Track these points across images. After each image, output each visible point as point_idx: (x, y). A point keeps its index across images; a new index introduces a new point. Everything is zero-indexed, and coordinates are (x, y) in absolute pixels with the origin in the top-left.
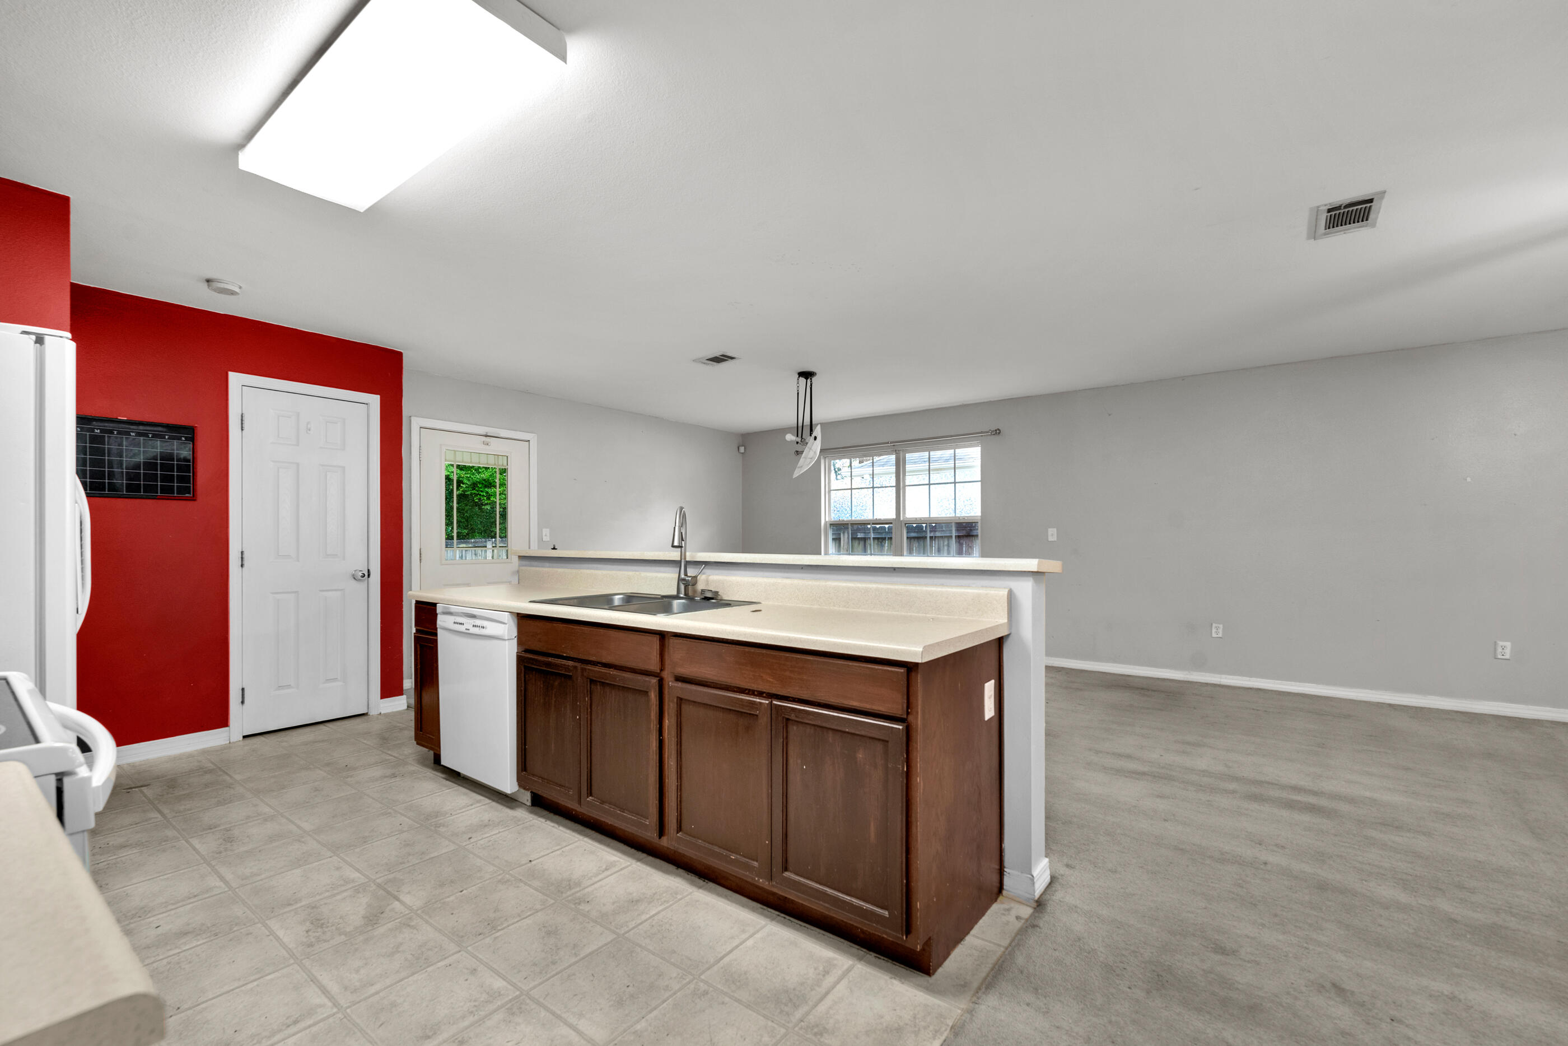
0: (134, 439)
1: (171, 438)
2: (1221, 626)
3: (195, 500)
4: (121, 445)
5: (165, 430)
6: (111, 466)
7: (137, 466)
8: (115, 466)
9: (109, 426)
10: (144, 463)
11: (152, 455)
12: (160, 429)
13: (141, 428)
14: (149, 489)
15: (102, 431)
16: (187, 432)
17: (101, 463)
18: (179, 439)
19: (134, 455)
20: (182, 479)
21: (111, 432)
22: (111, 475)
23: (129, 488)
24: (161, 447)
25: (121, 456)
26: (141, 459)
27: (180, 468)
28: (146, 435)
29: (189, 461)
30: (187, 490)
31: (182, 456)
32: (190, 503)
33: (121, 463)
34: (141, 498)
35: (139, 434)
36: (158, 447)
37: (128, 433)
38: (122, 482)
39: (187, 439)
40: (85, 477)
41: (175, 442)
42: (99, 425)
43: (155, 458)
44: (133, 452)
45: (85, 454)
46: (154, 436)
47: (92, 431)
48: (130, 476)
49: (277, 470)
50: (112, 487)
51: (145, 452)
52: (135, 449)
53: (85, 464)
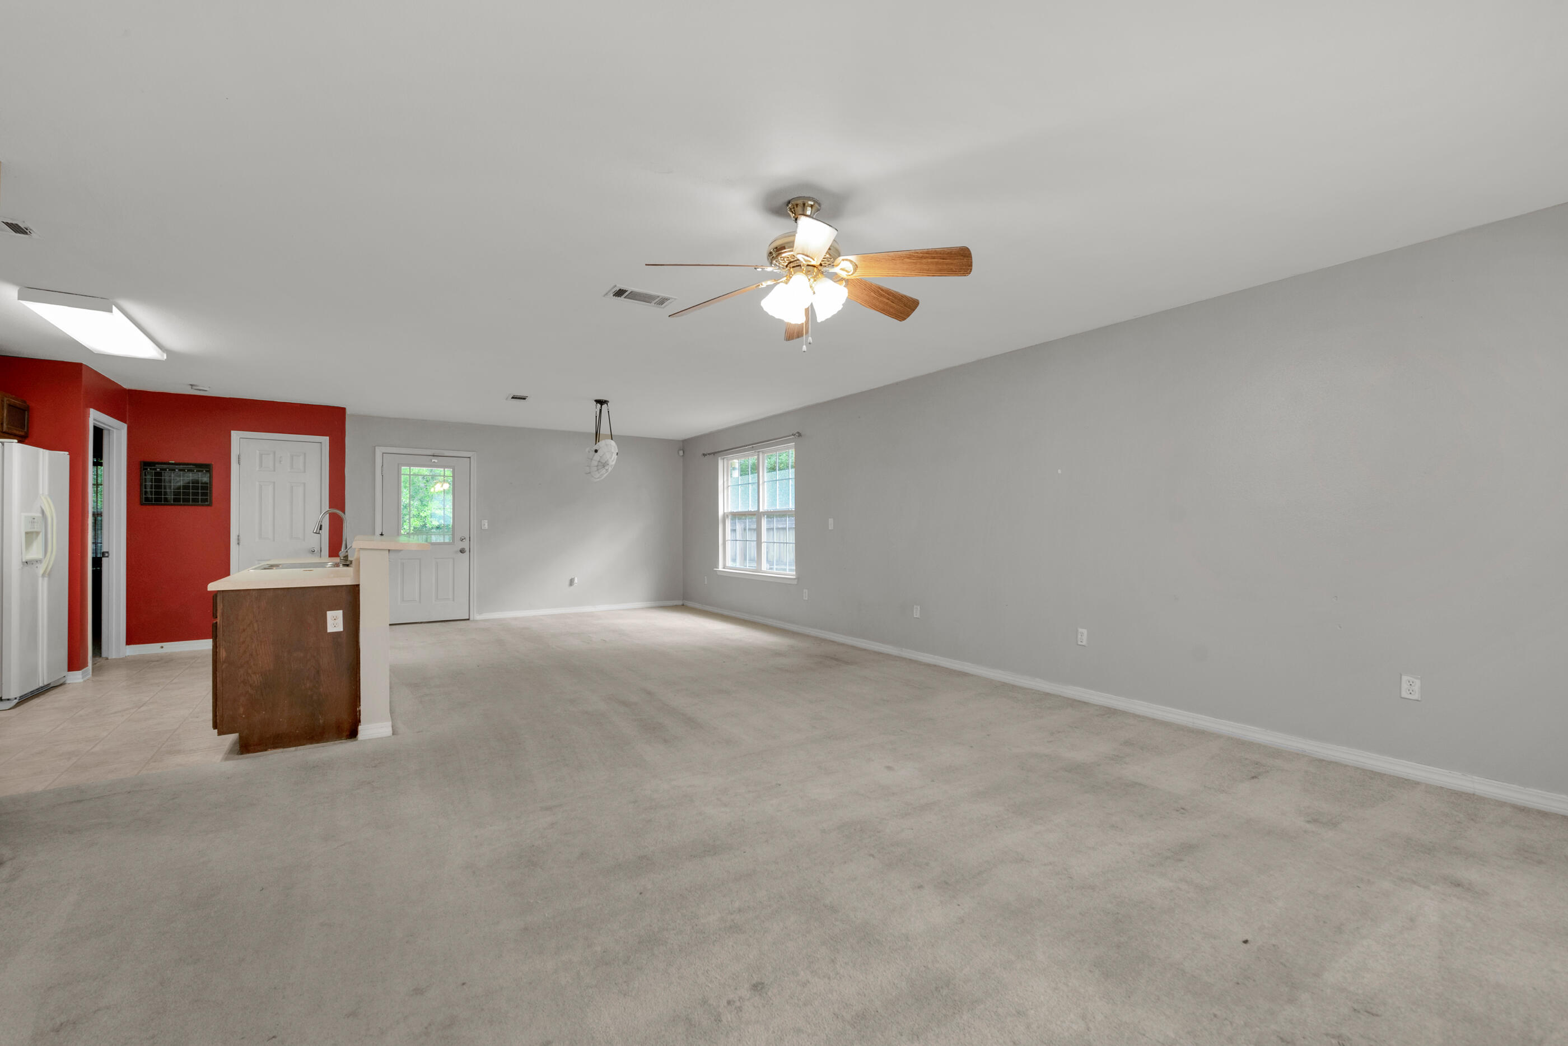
0: (177, 473)
1: (198, 471)
2: (919, 607)
3: (211, 506)
4: (170, 476)
5: (194, 467)
6: (165, 488)
7: (179, 488)
8: (167, 488)
9: (165, 466)
10: (183, 486)
11: (187, 481)
12: (191, 466)
13: (181, 466)
14: (185, 500)
15: (161, 469)
16: (206, 468)
17: (160, 487)
18: (202, 471)
19: (177, 482)
20: (203, 494)
21: (165, 470)
22: (166, 493)
23: (175, 500)
24: (192, 476)
25: (170, 483)
26: (181, 483)
27: (203, 488)
28: (184, 470)
29: (207, 484)
30: (206, 500)
31: (204, 481)
32: (209, 507)
33: (170, 487)
34: (181, 505)
35: (180, 470)
36: (190, 477)
37: (174, 470)
38: (171, 497)
39: (207, 471)
40: (152, 495)
41: (200, 473)
42: (160, 466)
43: (189, 483)
44: (177, 480)
45: (152, 483)
46: (188, 471)
47: (156, 469)
48: (175, 494)
49: (261, 487)
50: (166, 500)
51: (183, 480)
52: (178, 479)
53: (151, 488)
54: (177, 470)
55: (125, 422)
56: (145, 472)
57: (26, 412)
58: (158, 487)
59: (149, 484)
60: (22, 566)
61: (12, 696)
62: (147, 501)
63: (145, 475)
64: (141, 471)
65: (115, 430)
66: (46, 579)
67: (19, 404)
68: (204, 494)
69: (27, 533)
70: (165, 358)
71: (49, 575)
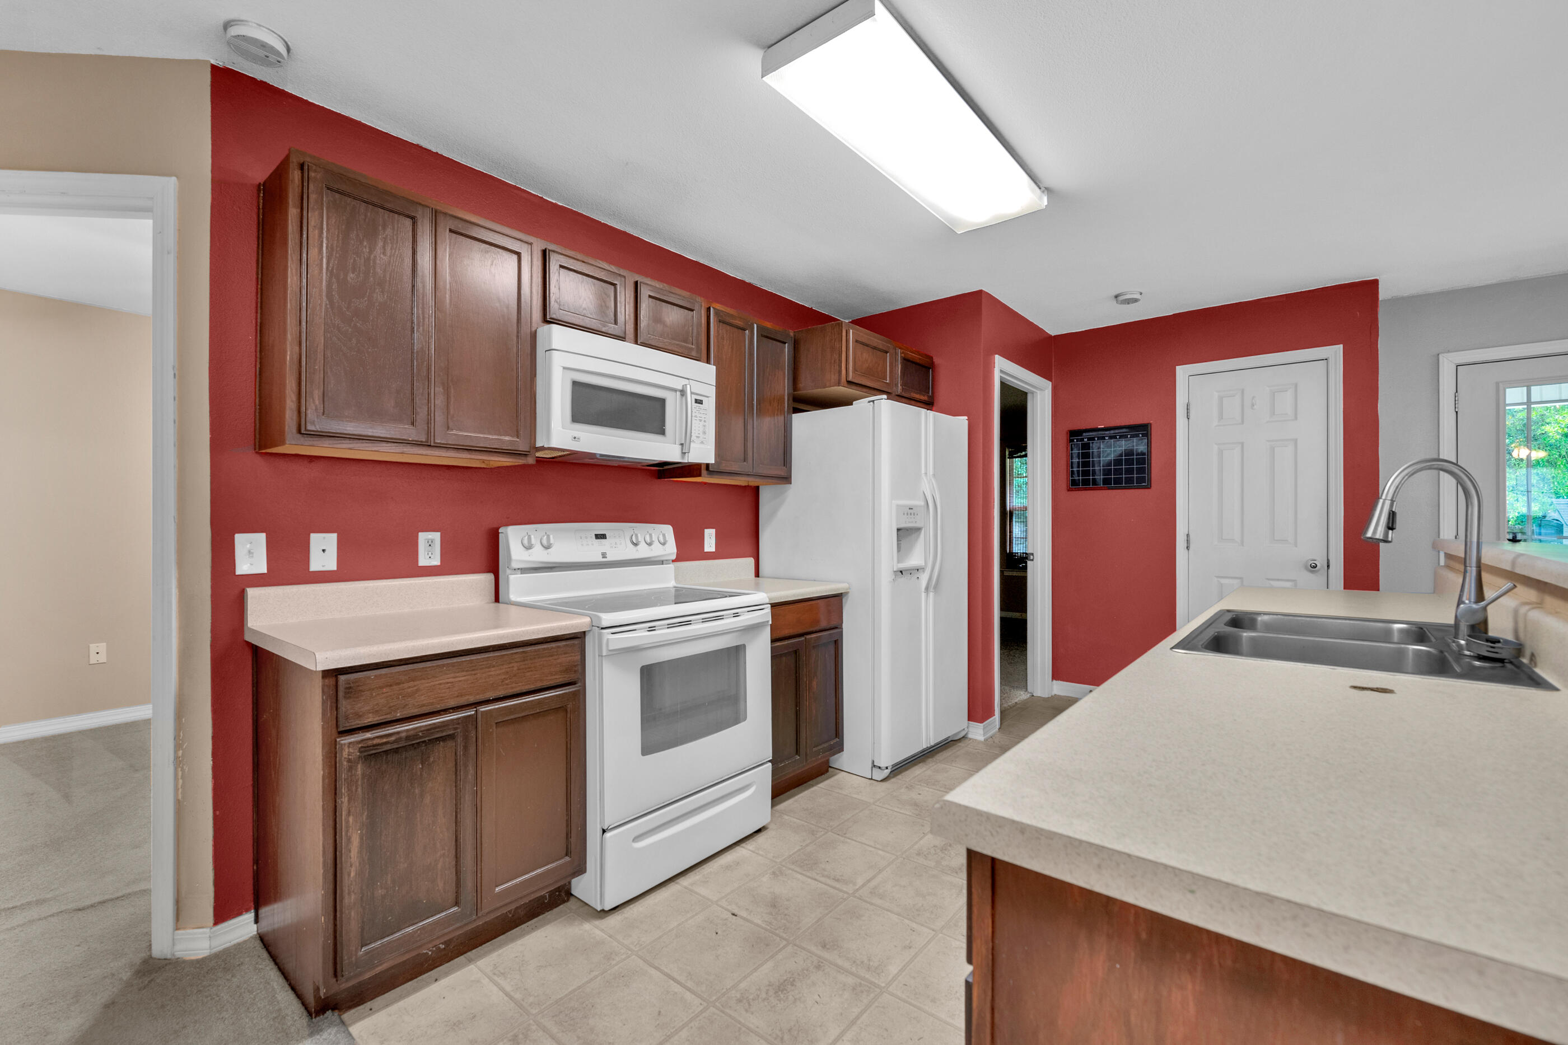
0: (1108, 442)
1: (1132, 436)
3: (1150, 487)
4: (1099, 448)
5: (1129, 430)
6: (1093, 466)
7: (1109, 464)
8: (1096, 464)
9: (1093, 434)
10: (1115, 460)
11: (1119, 453)
12: (1124, 430)
13: (1112, 432)
14: (1117, 481)
15: (1089, 439)
16: (1142, 430)
17: (1088, 464)
18: (1137, 436)
19: (1108, 455)
20: (1139, 471)
21: (1093, 439)
22: (1094, 472)
23: (1106, 482)
24: (1126, 445)
25: (1099, 457)
26: (1112, 457)
27: (1139, 461)
28: (1114, 437)
29: (1144, 454)
30: (1144, 480)
31: (1140, 451)
32: (1148, 490)
33: (1100, 462)
35: (1111, 437)
36: (1122, 446)
37: (1103, 438)
38: (1099, 477)
39: (1143, 435)
40: (1079, 476)
41: (1135, 439)
42: (1087, 434)
43: (1121, 455)
44: (1108, 452)
45: (1079, 459)
46: (1121, 437)
47: (1082, 440)
48: (1107, 472)
49: (1221, 453)
50: (1095, 482)
51: (1114, 451)
52: (1108, 450)
53: (1079, 467)
54: (1106, 438)
55: (1050, 380)
56: (1072, 445)
57: (931, 370)
58: (1086, 464)
59: (1076, 460)
60: (894, 577)
61: (883, 765)
62: (1074, 485)
63: (1072, 450)
64: (1067, 443)
65: (1038, 392)
66: (931, 595)
67: (920, 359)
68: (1141, 471)
69: (898, 530)
70: (1046, 203)
71: (936, 587)
